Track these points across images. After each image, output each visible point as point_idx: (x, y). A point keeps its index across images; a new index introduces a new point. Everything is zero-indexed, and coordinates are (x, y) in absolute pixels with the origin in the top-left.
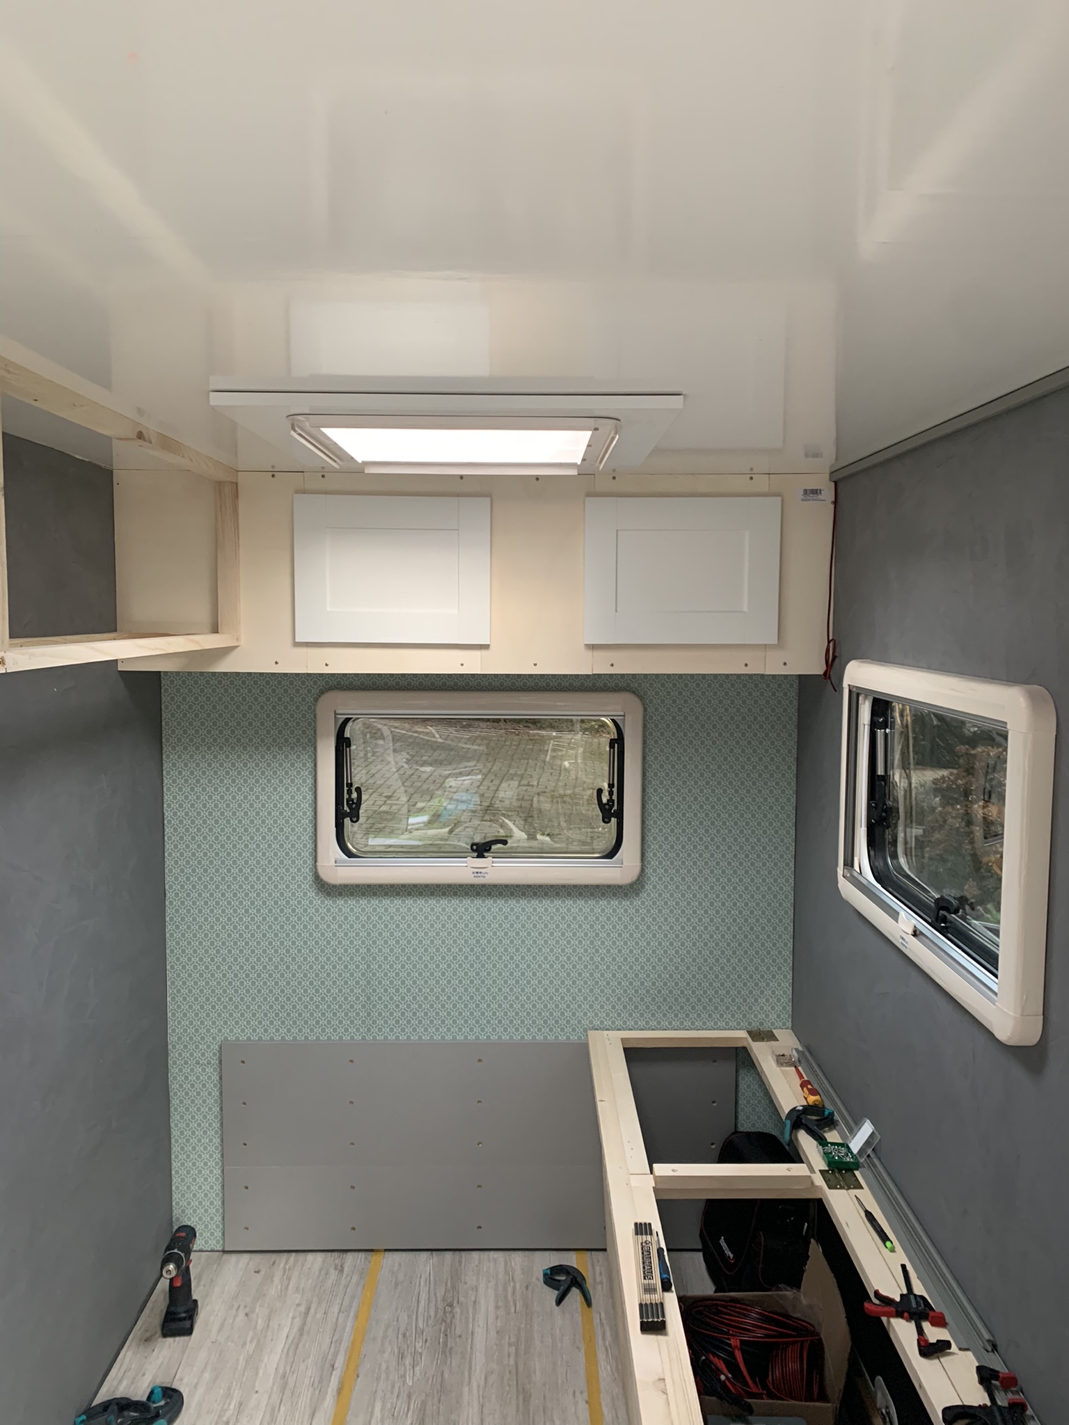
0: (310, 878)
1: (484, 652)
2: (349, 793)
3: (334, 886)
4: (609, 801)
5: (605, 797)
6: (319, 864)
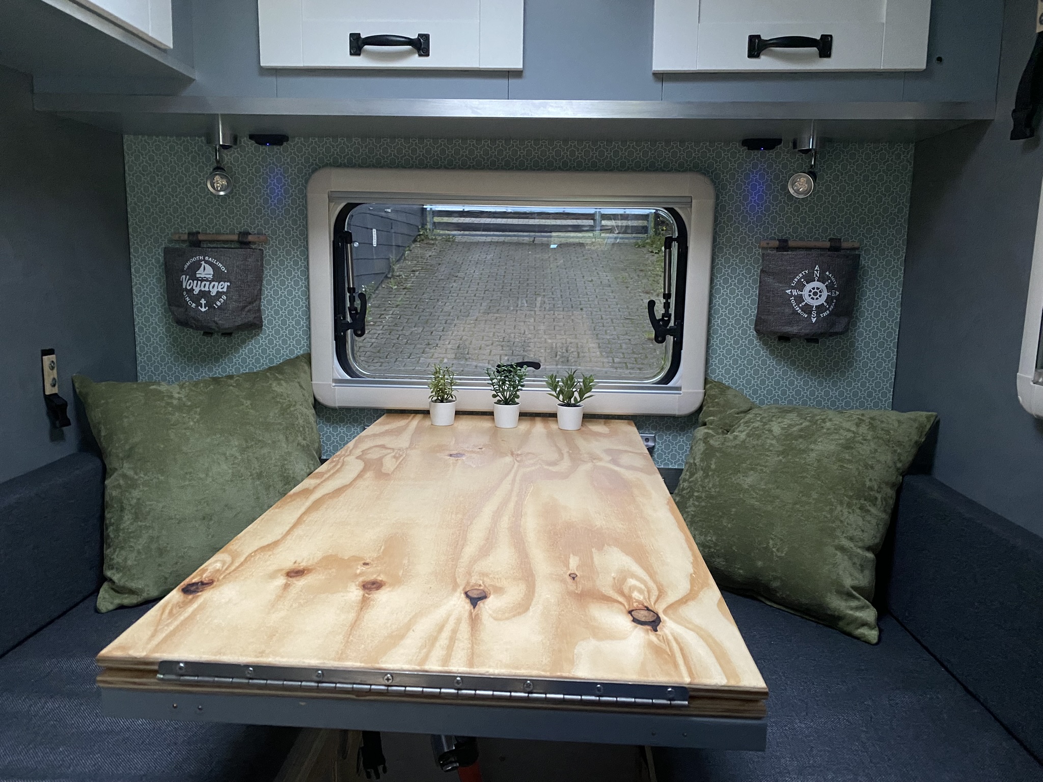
1: (513, 81)
2: (352, 300)
3: (334, 410)
4: (664, 315)
5: (659, 311)
6: (315, 381)
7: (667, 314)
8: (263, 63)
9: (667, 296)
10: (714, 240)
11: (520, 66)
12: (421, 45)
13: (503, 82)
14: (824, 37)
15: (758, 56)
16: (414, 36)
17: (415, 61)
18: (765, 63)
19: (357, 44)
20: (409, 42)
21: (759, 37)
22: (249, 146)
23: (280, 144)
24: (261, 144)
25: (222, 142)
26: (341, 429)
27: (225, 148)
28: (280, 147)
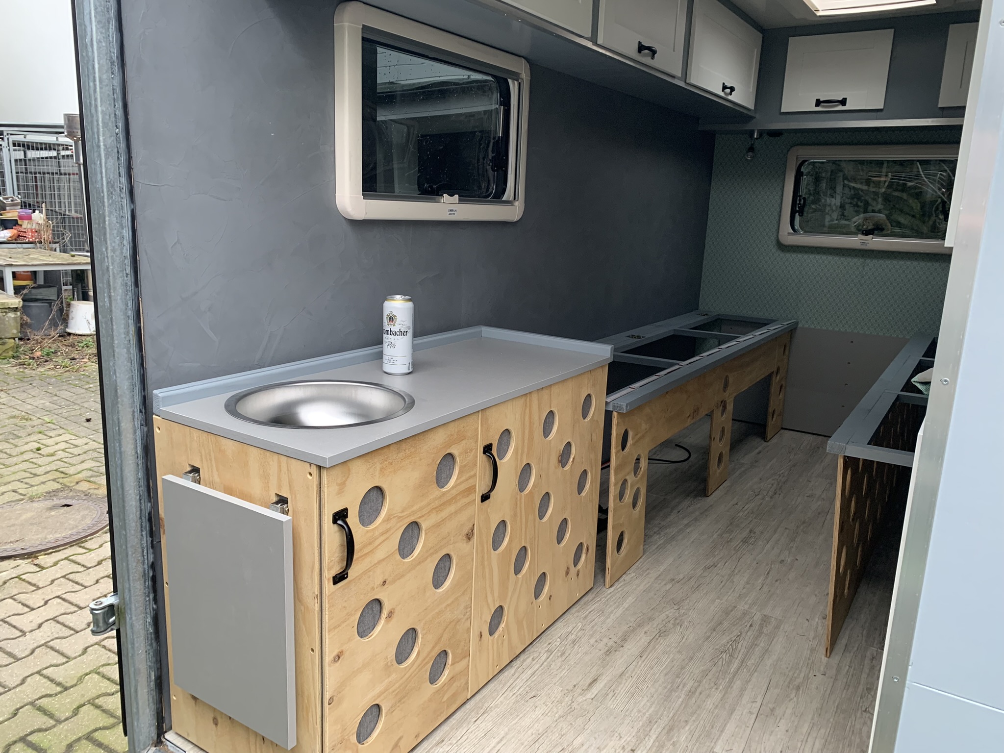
0: (775, 242)
1: (880, 113)
2: (800, 200)
3: (786, 246)
6: (780, 233)
8: (782, 111)
11: (882, 108)
12: (843, 102)
13: (874, 114)
16: (840, 99)
17: (840, 108)
19: (818, 103)
20: (838, 101)
22: (766, 137)
23: (779, 136)
24: (770, 136)
25: (755, 137)
26: (788, 255)
27: (757, 139)
28: (779, 138)
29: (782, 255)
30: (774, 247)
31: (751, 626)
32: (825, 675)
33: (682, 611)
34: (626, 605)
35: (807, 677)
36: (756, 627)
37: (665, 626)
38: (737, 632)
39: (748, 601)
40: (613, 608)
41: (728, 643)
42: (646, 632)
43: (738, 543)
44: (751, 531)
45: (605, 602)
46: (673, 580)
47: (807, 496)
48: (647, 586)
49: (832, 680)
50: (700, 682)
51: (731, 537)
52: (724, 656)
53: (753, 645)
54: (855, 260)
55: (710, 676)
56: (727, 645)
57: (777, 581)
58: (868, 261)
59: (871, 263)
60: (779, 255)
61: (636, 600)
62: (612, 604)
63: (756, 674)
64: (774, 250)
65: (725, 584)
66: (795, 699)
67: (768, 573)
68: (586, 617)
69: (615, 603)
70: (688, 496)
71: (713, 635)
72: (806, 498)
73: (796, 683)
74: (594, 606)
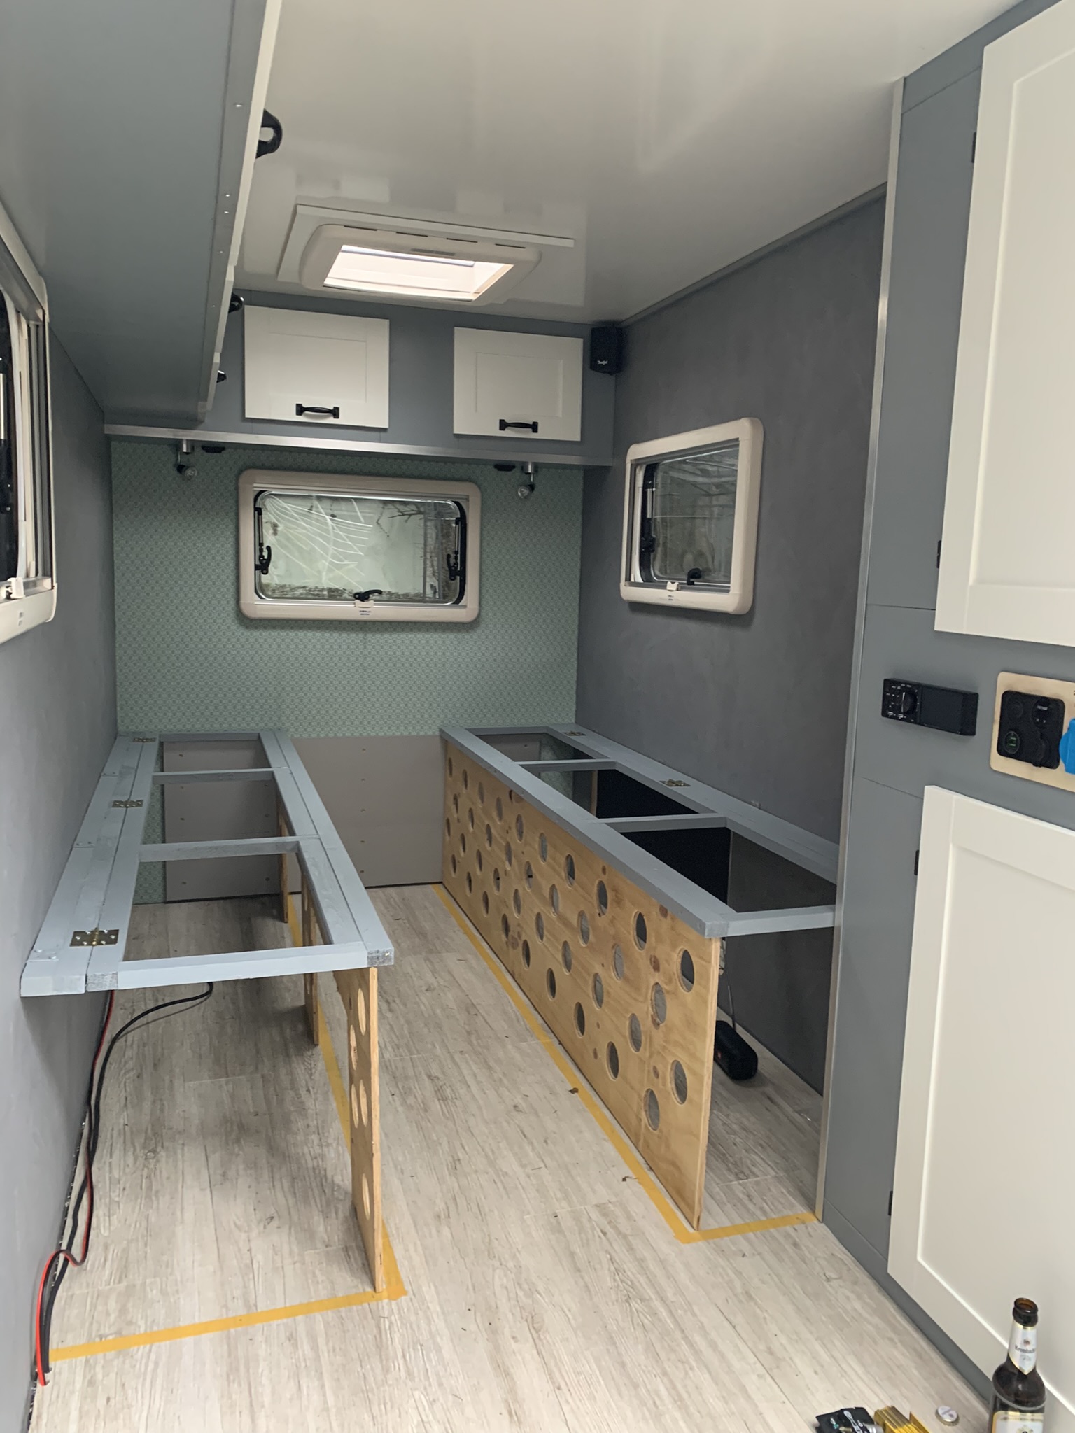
0: (232, 615)
1: (382, 434)
2: (262, 550)
3: (253, 620)
4: (455, 564)
5: (452, 561)
6: (242, 601)
7: (456, 563)
8: (247, 416)
9: (456, 553)
10: (482, 520)
11: (387, 428)
12: (335, 412)
13: (377, 434)
14: (534, 423)
15: (504, 430)
16: (331, 408)
17: (331, 420)
18: (508, 433)
19: (300, 410)
20: (328, 411)
21: (504, 420)
22: (198, 451)
23: (219, 452)
24: (207, 451)
25: (185, 450)
26: (256, 633)
27: (187, 453)
28: (218, 454)
29: (247, 633)
30: (233, 621)
31: (604, 1234)
32: (744, 1255)
33: (511, 1264)
34: (434, 1307)
35: (739, 1274)
36: (608, 1229)
37: (522, 1308)
38: (605, 1258)
39: (555, 1195)
40: (423, 1324)
41: (615, 1280)
42: (514, 1338)
43: (439, 1107)
44: (429, 1077)
45: (402, 1323)
46: (439, 1217)
47: (427, 990)
48: (420, 1249)
49: (758, 1257)
50: (665, 1373)
51: (419, 1100)
52: (637, 1306)
53: (641, 1262)
54: (353, 635)
55: (663, 1355)
56: (618, 1285)
57: (546, 1141)
58: (369, 636)
59: (374, 639)
60: (242, 634)
61: (436, 1287)
62: (413, 1318)
63: (695, 1308)
64: (234, 627)
65: (502, 1183)
66: (766, 1315)
67: (525, 1136)
68: (410, 1374)
69: (417, 1314)
70: (288, 1055)
71: (586, 1278)
72: (427, 994)
73: (739, 1290)
74: (396, 1341)
